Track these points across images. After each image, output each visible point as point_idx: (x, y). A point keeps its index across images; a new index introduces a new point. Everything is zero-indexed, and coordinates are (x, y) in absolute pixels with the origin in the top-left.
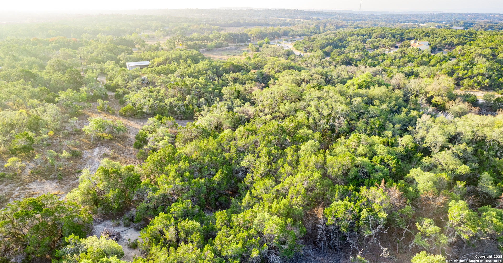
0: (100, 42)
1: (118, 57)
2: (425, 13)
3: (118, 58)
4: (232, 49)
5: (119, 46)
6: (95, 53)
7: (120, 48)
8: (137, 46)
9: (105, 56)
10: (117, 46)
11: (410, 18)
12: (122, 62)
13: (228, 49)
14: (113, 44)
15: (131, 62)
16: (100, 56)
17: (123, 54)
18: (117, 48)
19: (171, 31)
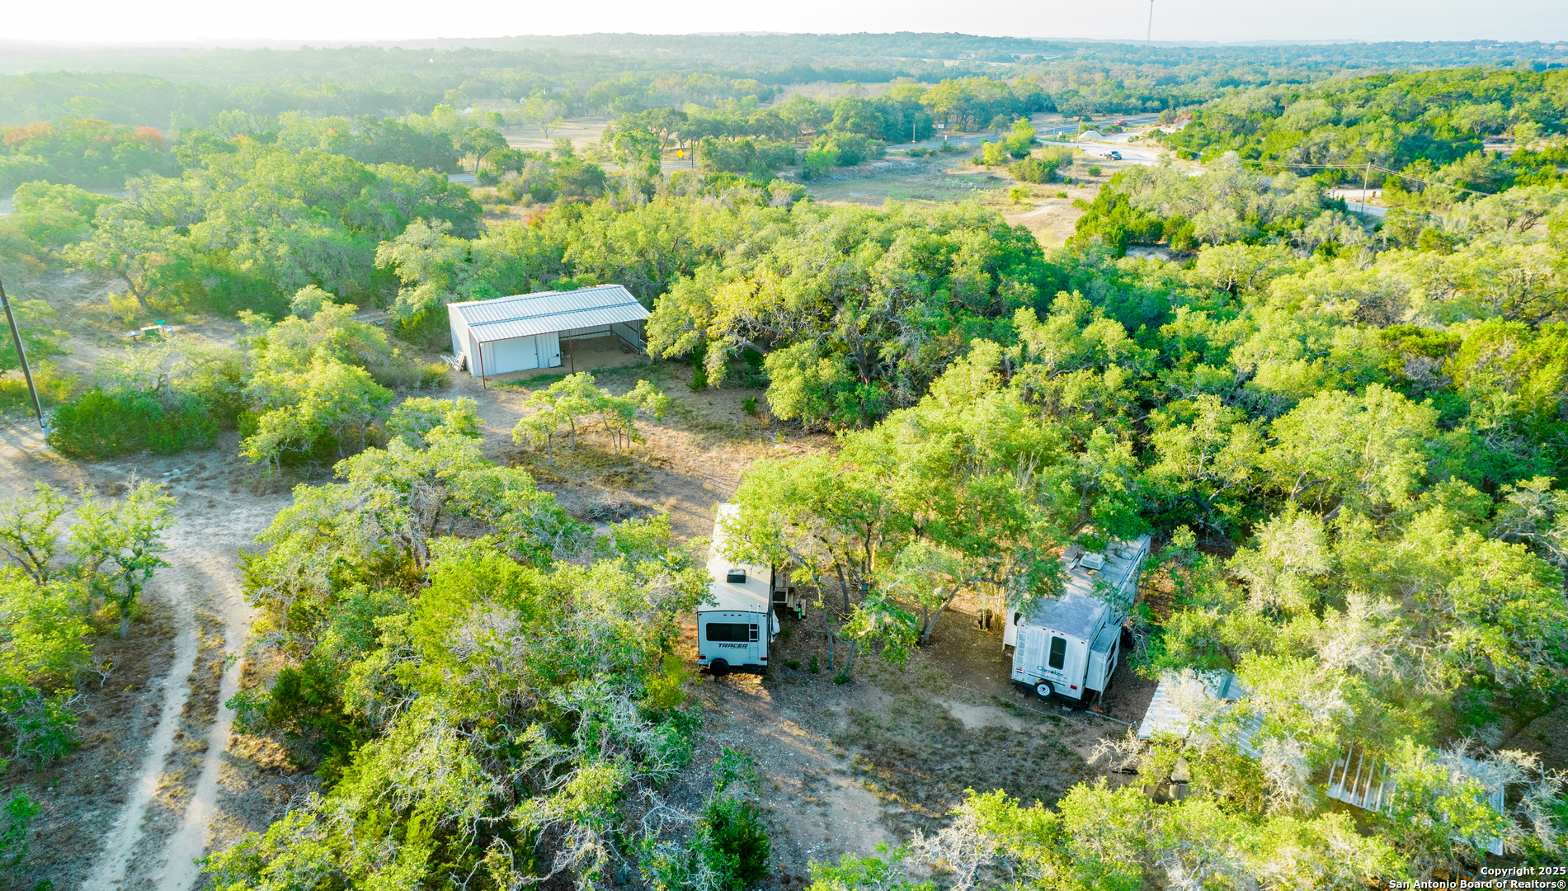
0: (280, 142)
1: (384, 254)
2: (1310, 44)
3: (380, 262)
4: (905, 171)
5: (384, 171)
6: (217, 220)
7: (386, 184)
8: (466, 162)
9: (283, 250)
10: (370, 168)
11: (1308, 56)
12: (417, 298)
13: (888, 171)
14: (342, 158)
15: (485, 294)
16: (244, 247)
17: (417, 230)
18: (370, 179)
19: (581, 99)
